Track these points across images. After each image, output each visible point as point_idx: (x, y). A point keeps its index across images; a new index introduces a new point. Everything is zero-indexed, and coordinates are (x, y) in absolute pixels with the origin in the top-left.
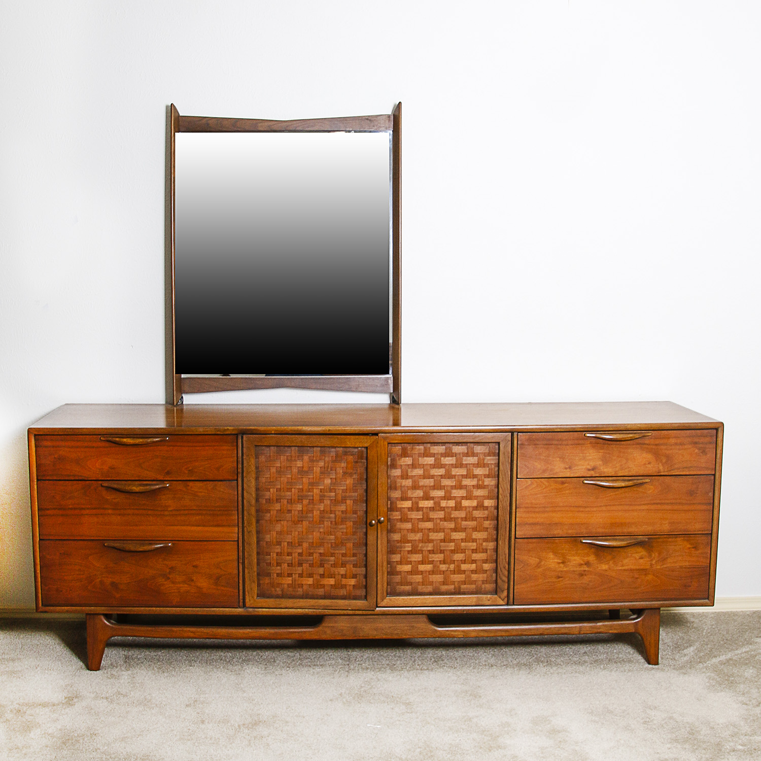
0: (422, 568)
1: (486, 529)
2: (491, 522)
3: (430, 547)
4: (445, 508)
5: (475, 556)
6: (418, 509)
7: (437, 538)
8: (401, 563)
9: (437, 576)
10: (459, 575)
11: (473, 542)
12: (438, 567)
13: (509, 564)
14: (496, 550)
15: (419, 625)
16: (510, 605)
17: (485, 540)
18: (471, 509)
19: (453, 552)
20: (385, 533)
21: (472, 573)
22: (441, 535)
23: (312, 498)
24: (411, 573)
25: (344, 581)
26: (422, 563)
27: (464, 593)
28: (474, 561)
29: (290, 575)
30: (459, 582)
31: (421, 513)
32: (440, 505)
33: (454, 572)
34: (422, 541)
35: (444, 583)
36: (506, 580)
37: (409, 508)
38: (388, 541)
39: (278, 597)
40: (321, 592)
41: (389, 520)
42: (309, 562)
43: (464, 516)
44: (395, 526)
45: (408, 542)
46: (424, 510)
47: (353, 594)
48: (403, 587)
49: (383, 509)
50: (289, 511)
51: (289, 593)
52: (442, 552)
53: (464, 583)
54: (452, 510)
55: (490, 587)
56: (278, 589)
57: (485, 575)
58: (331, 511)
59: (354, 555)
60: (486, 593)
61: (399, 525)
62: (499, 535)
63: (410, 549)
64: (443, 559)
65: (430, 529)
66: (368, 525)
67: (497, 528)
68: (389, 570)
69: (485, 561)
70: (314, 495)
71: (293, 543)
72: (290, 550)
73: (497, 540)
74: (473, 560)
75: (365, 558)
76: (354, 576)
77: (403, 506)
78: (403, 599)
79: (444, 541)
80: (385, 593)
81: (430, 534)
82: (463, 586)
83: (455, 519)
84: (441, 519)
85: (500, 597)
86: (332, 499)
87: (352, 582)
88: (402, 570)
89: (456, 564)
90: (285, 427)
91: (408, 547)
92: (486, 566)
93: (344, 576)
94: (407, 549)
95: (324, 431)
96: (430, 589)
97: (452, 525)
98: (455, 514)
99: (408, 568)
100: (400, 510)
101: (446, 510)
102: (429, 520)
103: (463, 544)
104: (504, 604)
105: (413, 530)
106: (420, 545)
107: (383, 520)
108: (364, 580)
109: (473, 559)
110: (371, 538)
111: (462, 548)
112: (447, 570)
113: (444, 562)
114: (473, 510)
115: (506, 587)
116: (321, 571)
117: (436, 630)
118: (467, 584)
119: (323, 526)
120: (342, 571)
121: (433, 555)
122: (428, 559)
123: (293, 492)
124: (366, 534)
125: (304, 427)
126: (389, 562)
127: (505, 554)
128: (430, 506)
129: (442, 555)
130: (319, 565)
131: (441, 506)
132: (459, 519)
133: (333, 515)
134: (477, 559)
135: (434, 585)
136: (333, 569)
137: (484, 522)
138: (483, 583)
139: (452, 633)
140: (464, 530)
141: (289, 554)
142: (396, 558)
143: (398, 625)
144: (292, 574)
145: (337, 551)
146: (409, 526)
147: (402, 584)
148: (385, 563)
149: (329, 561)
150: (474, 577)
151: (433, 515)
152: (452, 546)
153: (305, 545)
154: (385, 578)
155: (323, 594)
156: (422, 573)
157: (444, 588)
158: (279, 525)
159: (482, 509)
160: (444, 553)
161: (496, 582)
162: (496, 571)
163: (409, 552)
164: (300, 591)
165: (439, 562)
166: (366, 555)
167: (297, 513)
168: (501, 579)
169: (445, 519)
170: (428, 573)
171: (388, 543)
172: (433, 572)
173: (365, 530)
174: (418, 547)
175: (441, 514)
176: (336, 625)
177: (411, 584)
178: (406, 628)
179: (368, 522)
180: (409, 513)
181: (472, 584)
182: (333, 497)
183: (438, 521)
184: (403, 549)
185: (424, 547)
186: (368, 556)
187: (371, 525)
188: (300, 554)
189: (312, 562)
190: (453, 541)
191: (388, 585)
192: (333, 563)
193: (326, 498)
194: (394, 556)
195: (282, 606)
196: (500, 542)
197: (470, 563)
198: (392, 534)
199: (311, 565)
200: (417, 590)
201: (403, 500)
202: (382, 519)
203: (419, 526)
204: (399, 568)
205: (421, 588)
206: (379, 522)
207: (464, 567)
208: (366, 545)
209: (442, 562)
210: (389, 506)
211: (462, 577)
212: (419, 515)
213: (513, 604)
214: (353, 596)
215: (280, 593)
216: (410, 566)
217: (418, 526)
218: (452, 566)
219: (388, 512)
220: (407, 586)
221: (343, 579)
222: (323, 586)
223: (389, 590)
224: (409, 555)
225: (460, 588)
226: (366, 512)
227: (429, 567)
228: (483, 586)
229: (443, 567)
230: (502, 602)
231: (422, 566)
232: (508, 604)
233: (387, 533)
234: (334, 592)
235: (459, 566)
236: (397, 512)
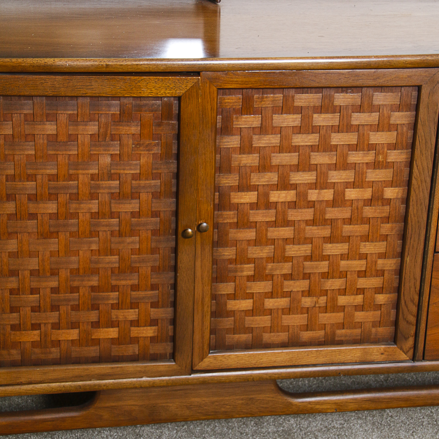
0: (270, 303)
1: (385, 238)
2: (394, 225)
3: (286, 268)
4: (316, 203)
5: (362, 283)
6: (269, 205)
7: (299, 254)
8: (234, 297)
9: (296, 316)
10: (334, 314)
11: (360, 259)
12: (299, 301)
13: (420, 294)
14: (400, 272)
15: (261, 396)
16: (418, 361)
17: (383, 256)
18: (361, 204)
19: (326, 276)
20: (208, 248)
21: (356, 310)
22: (305, 249)
23: (75, 191)
24: (252, 312)
25: (135, 332)
26: (271, 295)
27: (340, 343)
28: (361, 291)
29: (35, 327)
30: (333, 324)
31: (273, 211)
32: (307, 198)
33: (325, 310)
34: (272, 259)
35: (307, 328)
36: (413, 319)
37: (251, 204)
38: (215, 262)
39: (14, 364)
40: (93, 351)
41: (216, 226)
42: (72, 303)
43: (347, 215)
44: (227, 235)
45: (249, 261)
46: (279, 206)
47: (152, 352)
48: (237, 336)
49: (207, 208)
50: (33, 216)
51: (33, 357)
52: (307, 276)
53: (342, 326)
54: (328, 206)
55: (385, 331)
56: (14, 352)
57: (379, 312)
58: (112, 213)
59: (154, 287)
60: (376, 342)
61: (234, 234)
62: (407, 247)
63: (251, 273)
64: (307, 289)
65: (286, 239)
66: (180, 236)
67: (403, 237)
68: (214, 308)
69: (380, 290)
70: (80, 186)
71: (41, 272)
72: (34, 285)
73: (402, 255)
74: (358, 289)
75: (172, 291)
76: (153, 322)
77: (242, 201)
78: (237, 356)
79: (310, 258)
80: (206, 347)
81: (288, 247)
82: (339, 332)
83: (332, 222)
84: (307, 223)
85: (401, 349)
86: (113, 191)
87: (149, 332)
88: (235, 308)
89: (329, 295)
90: (20, 60)
91: (248, 270)
92: (381, 298)
93: (135, 323)
94: (245, 273)
95: (97, 66)
96: (283, 337)
97: (326, 232)
98: (332, 213)
99: (246, 304)
100: (237, 207)
101: (317, 206)
102: (287, 223)
103: (343, 263)
104: (408, 358)
105: (257, 242)
106: (270, 267)
107: (207, 227)
108: (171, 327)
109: (358, 287)
110: (184, 258)
111: (341, 270)
112: (315, 306)
113: (309, 293)
114: (364, 205)
115: (413, 332)
116: (93, 316)
117: (291, 404)
118: (347, 329)
119: (96, 239)
120: (132, 314)
121: (291, 282)
122: (282, 288)
123: (39, 181)
124: (176, 250)
125: (56, 60)
126: (214, 297)
127: (415, 279)
128: (289, 199)
129: (307, 282)
130: (90, 306)
131: (309, 199)
132: (339, 221)
133: (115, 221)
134: (365, 287)
135: (290, 332)
136: (114, 313)
137: (382, 225)
138: (373, 326)
139: (317, 407)
140: (347, 239)
141: (33, 291)
142: (227, 288)
143: (227, 398)
144: (40, 325)
145: (123, 282)
146: (250, 234)
147: (234, 331)
148: (207, 299)
149: (108, 299)
150: (360, 316)
151: (293, 215)
152: (323, 266)
153: (64, 274)
154: (207, 323)
155: (98, 354)
156: (270, 312)
157: (306, 335)
158: (14, 241)
159: (380, 203)
160: (309, 278)
161: (396, 323)
162: (397, 305)
163: (250, 278)
164: (55, 353)
165: (300, 294)
166: (175, 286)
167: (46, 218)
168: (405, 319)
169: (313, 222)
170: (280, 312)
171: (213, 264)
172: (289, 311)
173: (173, 244)
174: (265, 269)
175: (308, 214)
176: (120, 403)
177: (251, 330)
178: (240, 402)
179: (180, 230)
180: (251, 211)
181: (355, 328)
182: (115, 188)
183: (303, 225)
184: (239, 274)
185: (276, 269)
186: (179, 288)
187: (185, 235)
188: (55, 290)
189: (77, 303)
190: (327, 258)
191: (211, 333)
192: (115, 302)
193: (101, 191)
194: (222, 285)
195: (23, 380)
196: (407, 259)
197: (353, 294)
198: (220, 250)
199: (76, 308)
200: (262, 340)
201: (243, 191)
202: (205, 224)
203: (269, 234)
204: (233, 305)
205: (267, 337)
206: (199, 228)
207: (342, 300)
208: (175, 269)
209: (306, 293)
210: (217, 201)
211: (338, 317)
212: (269, 216)
213: (423, 359)
214: (151, 355)
215: (18, 357)
216: (251, 301)
217: (266, 235)
218: (322, 300)
219: (214, 210)
220: (245, 333)
221: (132, 328)
222: (97, 342)
223: (213, 342)
224: (249, 284)
225: (334, 334)
226: (176, 213)
227: (282, 302)
228: (374, 330)
229: (307, 302)
230: (404, 356)
231: (271, 300)
232: (414, 359)
233: (213, 247)
234: (116, 351)
235: (334, 300)
236: (230, 210)
